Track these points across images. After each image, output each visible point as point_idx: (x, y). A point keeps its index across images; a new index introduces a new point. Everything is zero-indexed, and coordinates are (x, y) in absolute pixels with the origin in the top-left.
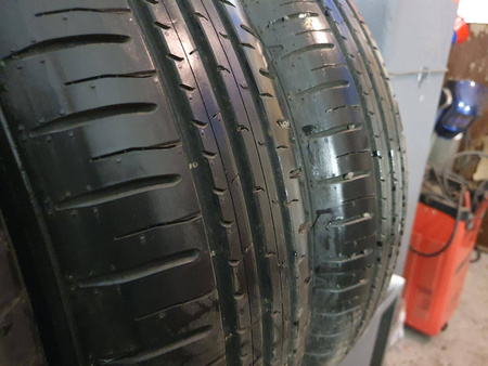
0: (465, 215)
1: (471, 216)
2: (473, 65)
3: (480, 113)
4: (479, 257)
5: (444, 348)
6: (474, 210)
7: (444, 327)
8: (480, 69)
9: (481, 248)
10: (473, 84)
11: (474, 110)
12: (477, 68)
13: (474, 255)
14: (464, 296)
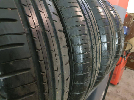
0: (124, 56)
1: (126, 57)
2: (126, 23)
3: (128, 34)
4: (125, 69)
5: (118, 88)
6: (126, 56)
7: (118, 83)
8: (128, 24)
9: (126, 67)
10: (126, 27)
11: (126, 33)
12: (127, 23)
13: (124, 68)
14: (122, 77)
